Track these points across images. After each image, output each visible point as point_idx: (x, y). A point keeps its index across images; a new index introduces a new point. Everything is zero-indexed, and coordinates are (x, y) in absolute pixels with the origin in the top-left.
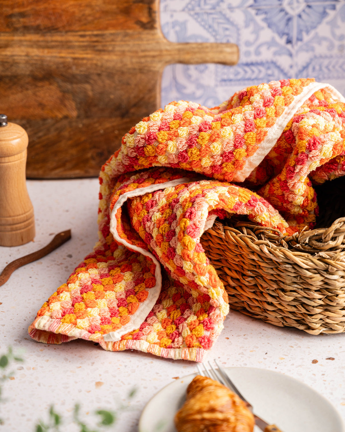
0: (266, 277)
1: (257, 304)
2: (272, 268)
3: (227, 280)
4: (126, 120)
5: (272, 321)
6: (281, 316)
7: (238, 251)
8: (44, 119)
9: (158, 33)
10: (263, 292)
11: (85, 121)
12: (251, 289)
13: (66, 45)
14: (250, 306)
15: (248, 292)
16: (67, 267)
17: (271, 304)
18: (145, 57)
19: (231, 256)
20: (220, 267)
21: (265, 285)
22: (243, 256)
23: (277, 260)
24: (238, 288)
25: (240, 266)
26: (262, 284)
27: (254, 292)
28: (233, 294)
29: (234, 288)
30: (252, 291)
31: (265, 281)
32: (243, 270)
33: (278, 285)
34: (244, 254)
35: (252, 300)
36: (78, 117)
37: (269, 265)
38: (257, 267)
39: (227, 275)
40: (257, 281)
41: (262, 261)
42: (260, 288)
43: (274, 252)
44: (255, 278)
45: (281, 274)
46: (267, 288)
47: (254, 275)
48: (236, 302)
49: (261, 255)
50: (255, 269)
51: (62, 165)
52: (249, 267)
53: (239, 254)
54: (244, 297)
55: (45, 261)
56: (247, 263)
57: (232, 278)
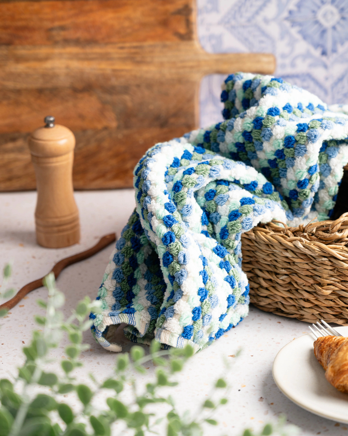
0: (301, 273)
1: (292, 303)
2: (307, 264)
3: (258, 282)
4: (165, 130)
5: (308, 319)
6: (318, 313)
7: (270, 250)
8: (84, 131)
9: (196, 44)
10: (298, 289)
11: (126, 132)
12: (286, 287)
13: (106, 57)
14: (285, 306)
15: (282, 291)
17: (307, 301)
18: (184, 67)
19: (263, 256)
20: (251, 269)
21: (300, 281)
22: (275, 254)
23: (312, 255)
24: (271, 289)
25: (272, 266)
26: (297, 281)
27: (289, 291)
28: (265, 295)
29: (267, 289)
30: (287, 289)
31: (300, 278)
32: (276, 269)
33: (314, 279)
34: (277, 253)
35: (287, 299)
36: (118, 128)
37: (304, 260)
38: (292, 264)
39: (258, 276)
40: (291, 278)
41: (297, 257)
42: (296, 286)
43: (309, 247)
44: (290, 276)
45: (318, 268)
46: (303, 284)
47: (287, 273)
48: (269, 304)
49: (295, 251)
50: (289, 267)
51: (102, 175)
52: (283, 265)
53: (270, 254)
54: (278, 297)
56: (280, 261)
57: (264, 279)
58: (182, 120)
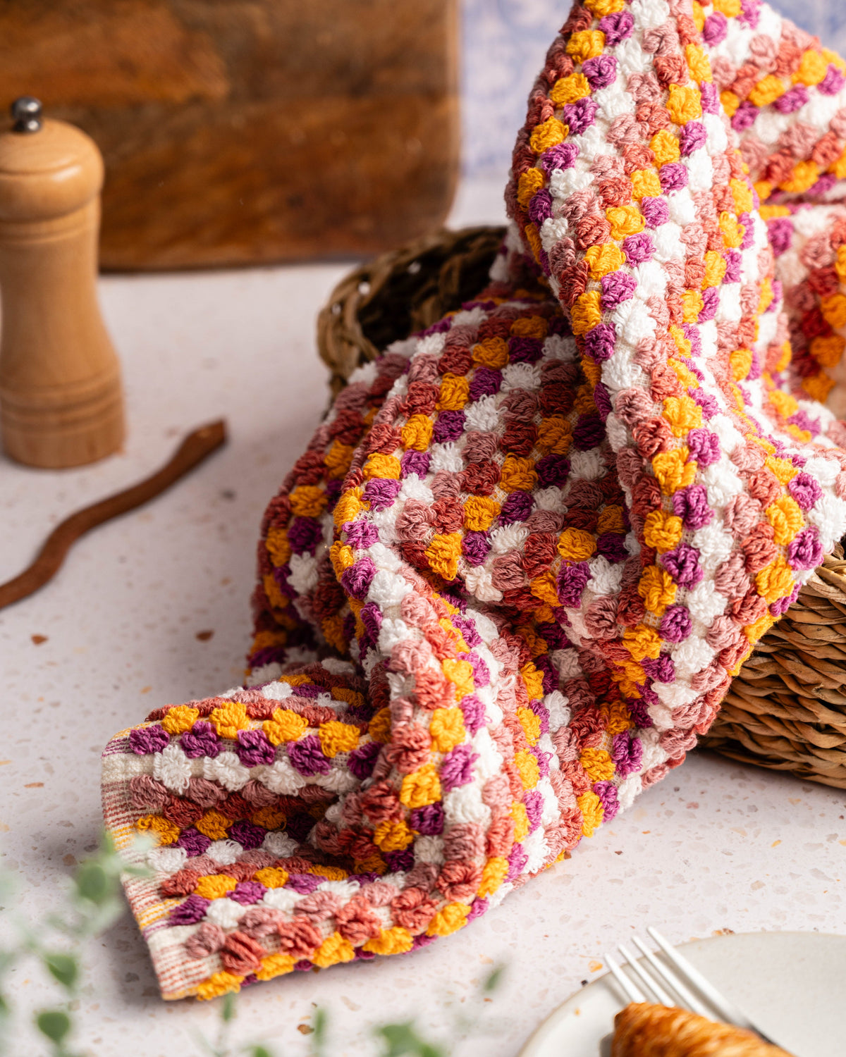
0: (812, 654)
1: (778, 730)
2: (829, 627)
5: (828, 777)
8: (136, 106)
10: (800, 697)
11: (253, 110)
12: (760, 688)
14: (755, 737)
16: (222, 528)
17: (827, 729)
21: (807, 676)
26: (798, 674)
27: (768, 698)
30: (764, 694)
31: (807, 665)
35: (762, 719)
36: (233, 98)
37: (822, 617)
38: (784, 625)
40: (780, 665)
41: (801, 609)
42: (790, 685)
43: (840, 580)
44: (776, 658)
46: (816, 683)
47: (770, 650)
51: (190, 232)
55: (162, 510)
58: (412, 77)
